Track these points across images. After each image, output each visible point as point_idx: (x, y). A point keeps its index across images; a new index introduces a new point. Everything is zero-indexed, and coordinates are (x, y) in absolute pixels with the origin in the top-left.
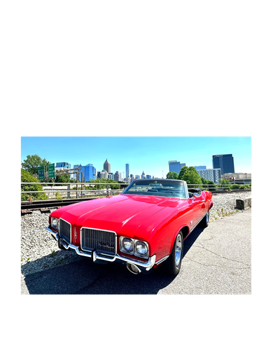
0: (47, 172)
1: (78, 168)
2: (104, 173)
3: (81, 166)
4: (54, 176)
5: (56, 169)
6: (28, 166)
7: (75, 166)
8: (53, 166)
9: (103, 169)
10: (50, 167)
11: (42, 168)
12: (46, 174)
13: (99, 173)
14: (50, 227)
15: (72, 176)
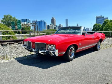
0: (16, 26)
1: (35, 23)
2: (51, 26)
3: (37, 21)
4: (20, 28)
5: (22, 23)
6: (5, 22)
7: (33, 21)
8: (19, 22)
9: (51, 23)
10: (18, 22)
11: (13, 23)
12: (16, 27)
13: (48, 26)
14: (24, 45)
15: (32, 28)
